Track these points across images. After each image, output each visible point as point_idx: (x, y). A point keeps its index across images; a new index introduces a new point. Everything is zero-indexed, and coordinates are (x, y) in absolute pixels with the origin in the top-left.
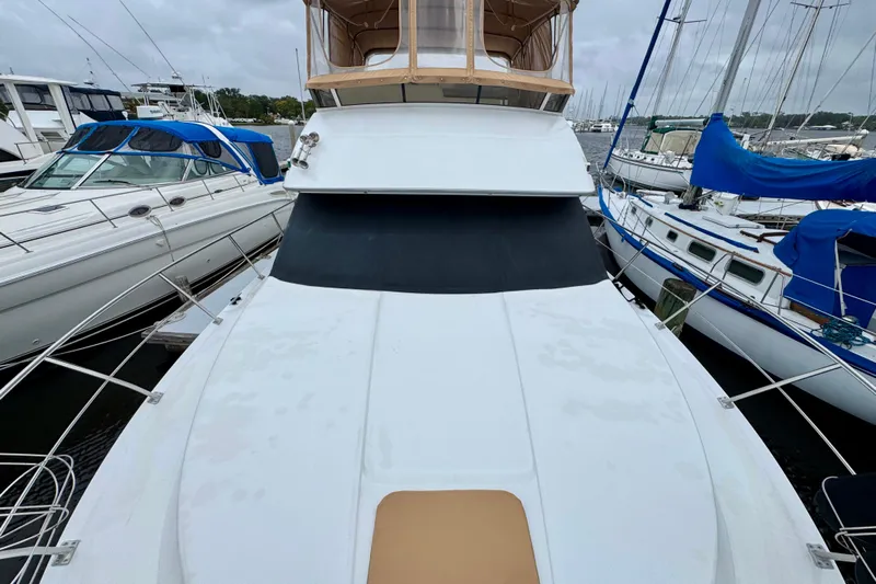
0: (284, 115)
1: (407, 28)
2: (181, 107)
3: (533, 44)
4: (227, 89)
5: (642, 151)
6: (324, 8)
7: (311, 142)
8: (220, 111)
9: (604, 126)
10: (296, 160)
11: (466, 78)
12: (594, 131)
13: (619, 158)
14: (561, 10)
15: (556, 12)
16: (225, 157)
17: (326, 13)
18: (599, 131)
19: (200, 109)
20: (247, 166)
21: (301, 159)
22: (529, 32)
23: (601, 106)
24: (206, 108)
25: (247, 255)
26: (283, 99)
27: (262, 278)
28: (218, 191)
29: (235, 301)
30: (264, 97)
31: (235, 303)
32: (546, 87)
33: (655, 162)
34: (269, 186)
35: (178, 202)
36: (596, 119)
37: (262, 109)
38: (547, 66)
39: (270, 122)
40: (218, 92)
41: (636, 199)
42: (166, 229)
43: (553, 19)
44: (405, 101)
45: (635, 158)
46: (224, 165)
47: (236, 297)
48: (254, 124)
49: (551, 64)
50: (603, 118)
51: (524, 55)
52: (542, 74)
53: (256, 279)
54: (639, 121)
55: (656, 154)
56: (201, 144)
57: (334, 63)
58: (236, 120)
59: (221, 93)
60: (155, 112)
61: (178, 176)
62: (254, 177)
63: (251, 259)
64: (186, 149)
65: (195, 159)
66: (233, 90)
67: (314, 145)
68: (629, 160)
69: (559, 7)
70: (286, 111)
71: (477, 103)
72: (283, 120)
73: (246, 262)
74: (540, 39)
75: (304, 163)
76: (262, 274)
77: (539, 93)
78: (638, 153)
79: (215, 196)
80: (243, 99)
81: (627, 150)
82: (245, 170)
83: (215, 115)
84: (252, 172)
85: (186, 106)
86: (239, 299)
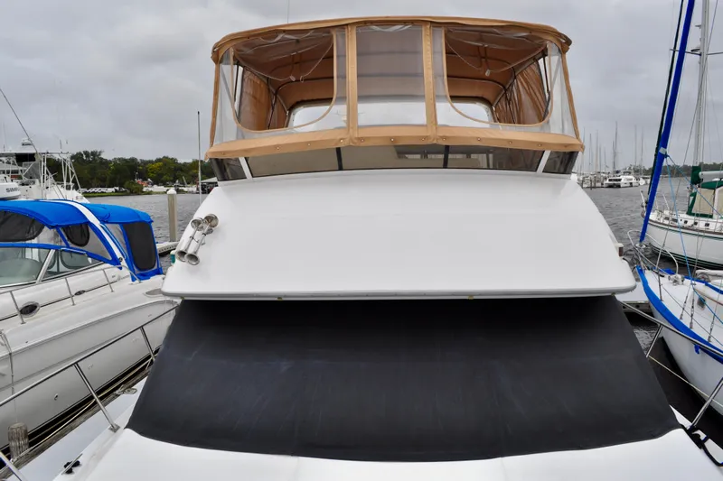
0: (157, 182)
1: (343, 77)
2: (25, 180)
3: (520, 89)
4: (86, 153)
5: (690, 213)
6: (238, 64)
7: (207, 227)
8: (74, 181)
9: (624, 179)
10: (182, 253)
11: (426, 137)
12: (610, 186)
13: (658, 224)
14: (549, 52)
15: (544, 54)
16: (94, 244)
17: (241, 69)
18: (619, 186)
19: (51, 180)
20: (119, 255)
21: (190, 251)
22: (513, 74)
23: (615, 154)
24: (58, 179)
25: (98, 393)
26: (159, 160)
27: (115, 429)
28: (79, 293)
29: (71, 467)
30: (133, 160)
31: (70, 472)
32: (541, 144)
33: (712, 228)
34: (145, 282)
35: (29, 309)
36: (610, 170)
37: (128, 175)
38: (542, 114)
39: (138, 191)
40: (72, 157)
41: (700, 286)
42: (13, 350)
43: (541, 61)
44: (341, 168)
45: (681, 223)
46: (90, 255)
47: (73, 460)
48: (117, 194)
49: (546, 112)
50: (620, 167)
51: (509, 101)
52: (536, 127)
53: (107, 432)
54: (677, 172)
55: (711, 217)
56: (66, 228)
57: (244, 126)
58: (91, 190)
59: (77, 158)
60: (12, 190)
61: (34, 274)
62: (126, 272)
63: (101, 399)
64: (46, 236)
65: (57, 248)
66: (94, 154)
67: (210, 231)
68: (673, 226)
69: (546, 49)
70: (160, 175)
71: (445, 166)
72: (156, 188)
73: (95, 403)
74: (527, 82)
75: (193, 257)
76: (117, 422)
77: (535, 152)
78: (684, 216)
79: (77, 299)
80: (105, 163)
81: (667, 213)
82: (115, 262)
83: (68, 188)
84: (124, 263)
85: (32, 177)
86: (77, 464)
